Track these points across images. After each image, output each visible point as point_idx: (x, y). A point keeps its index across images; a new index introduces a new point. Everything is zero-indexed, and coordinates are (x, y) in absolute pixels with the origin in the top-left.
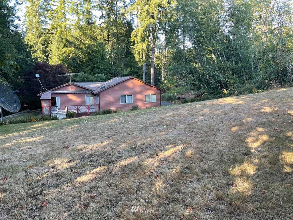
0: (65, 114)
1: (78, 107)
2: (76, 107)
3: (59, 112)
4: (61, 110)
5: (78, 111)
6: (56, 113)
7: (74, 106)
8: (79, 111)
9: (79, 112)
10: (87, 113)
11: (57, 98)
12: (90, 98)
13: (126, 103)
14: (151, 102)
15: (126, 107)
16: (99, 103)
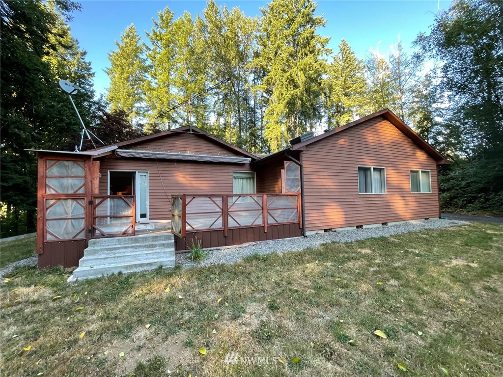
0: (168, 238)
1: (225, 202)
2: (219, 201)
3: (137, 228)
4: (150, 219)
5: (225, 222)
6: (123, 229)
7: (210, 196)
8: (230, 220)
9: (231, 223)
10: (260, 228)
11: (138, 175)
12: (244, 181)
13: (372, 192)
14: (422, 192)
15: (374, 205)
16: (299, 187)
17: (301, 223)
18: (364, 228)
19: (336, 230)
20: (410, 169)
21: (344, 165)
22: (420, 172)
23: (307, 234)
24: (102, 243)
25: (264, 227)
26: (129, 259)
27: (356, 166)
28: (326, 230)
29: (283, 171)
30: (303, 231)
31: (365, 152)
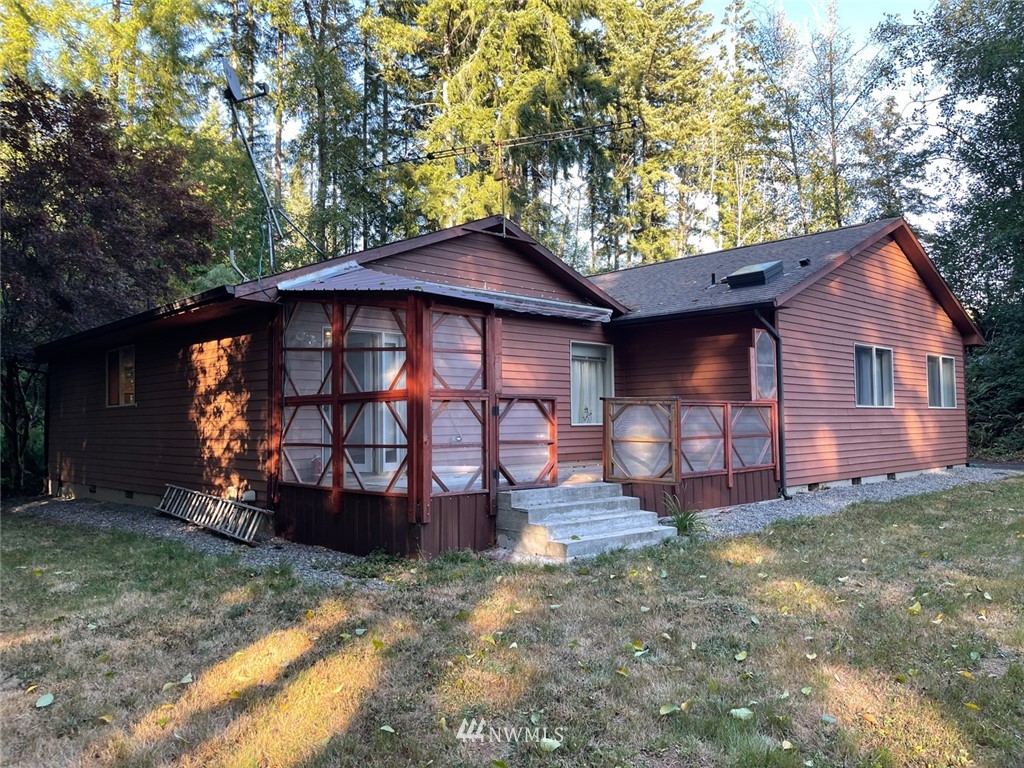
10: (722, 478)
12: (586, 366)
13: (873, 404)
14: (943, 407)
15: (876, 432)
16: (775, 389)
17: (778, 468)
18: (863, 483)
19: (828, 485)
20: (928, 354)
21: (836, 341)
22: (941, 359)
23: (790, 492)
24: (529, 500)
25: (727, 475)
26: (605, 528)
27: (850, 343)
28: (811, 486)
29: (752, 351)
30: (782, 486)
31: (867, 313)
